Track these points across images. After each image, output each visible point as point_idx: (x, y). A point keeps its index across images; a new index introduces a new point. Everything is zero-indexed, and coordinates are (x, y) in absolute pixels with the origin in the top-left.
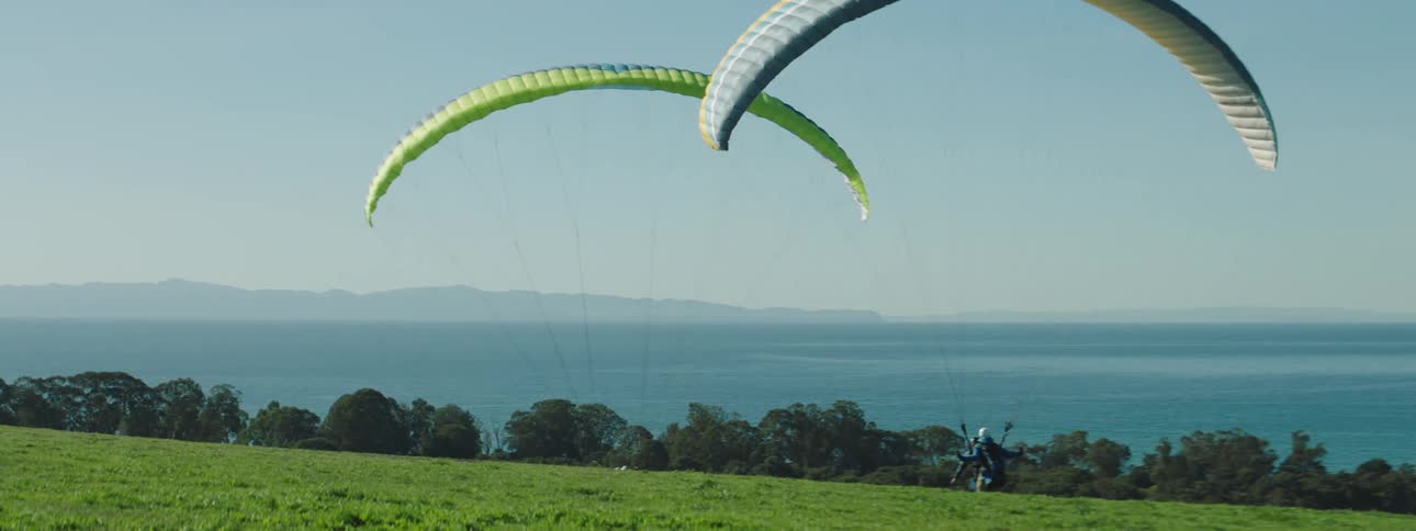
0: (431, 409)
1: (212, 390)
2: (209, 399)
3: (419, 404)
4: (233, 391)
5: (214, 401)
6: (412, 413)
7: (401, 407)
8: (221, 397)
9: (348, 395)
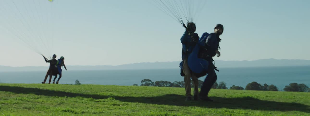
0: (268, 86)
1: (220, 83)
2: (219, 85)
3: (265, 85)
4: (224, 83)
5: (220, 85)
6: (264, 87)
7: (262, 86)
8: (222, 85)
9: (250, 83)
